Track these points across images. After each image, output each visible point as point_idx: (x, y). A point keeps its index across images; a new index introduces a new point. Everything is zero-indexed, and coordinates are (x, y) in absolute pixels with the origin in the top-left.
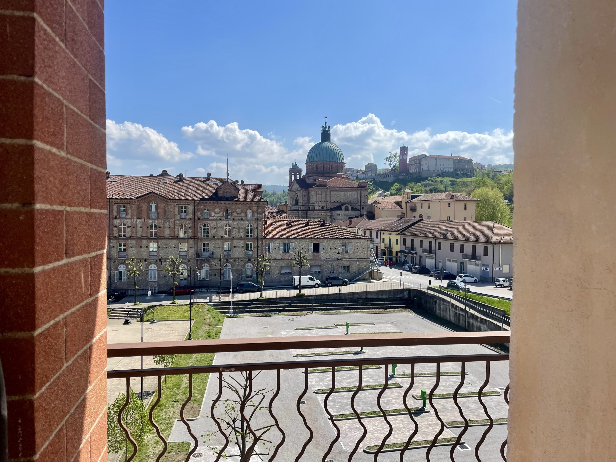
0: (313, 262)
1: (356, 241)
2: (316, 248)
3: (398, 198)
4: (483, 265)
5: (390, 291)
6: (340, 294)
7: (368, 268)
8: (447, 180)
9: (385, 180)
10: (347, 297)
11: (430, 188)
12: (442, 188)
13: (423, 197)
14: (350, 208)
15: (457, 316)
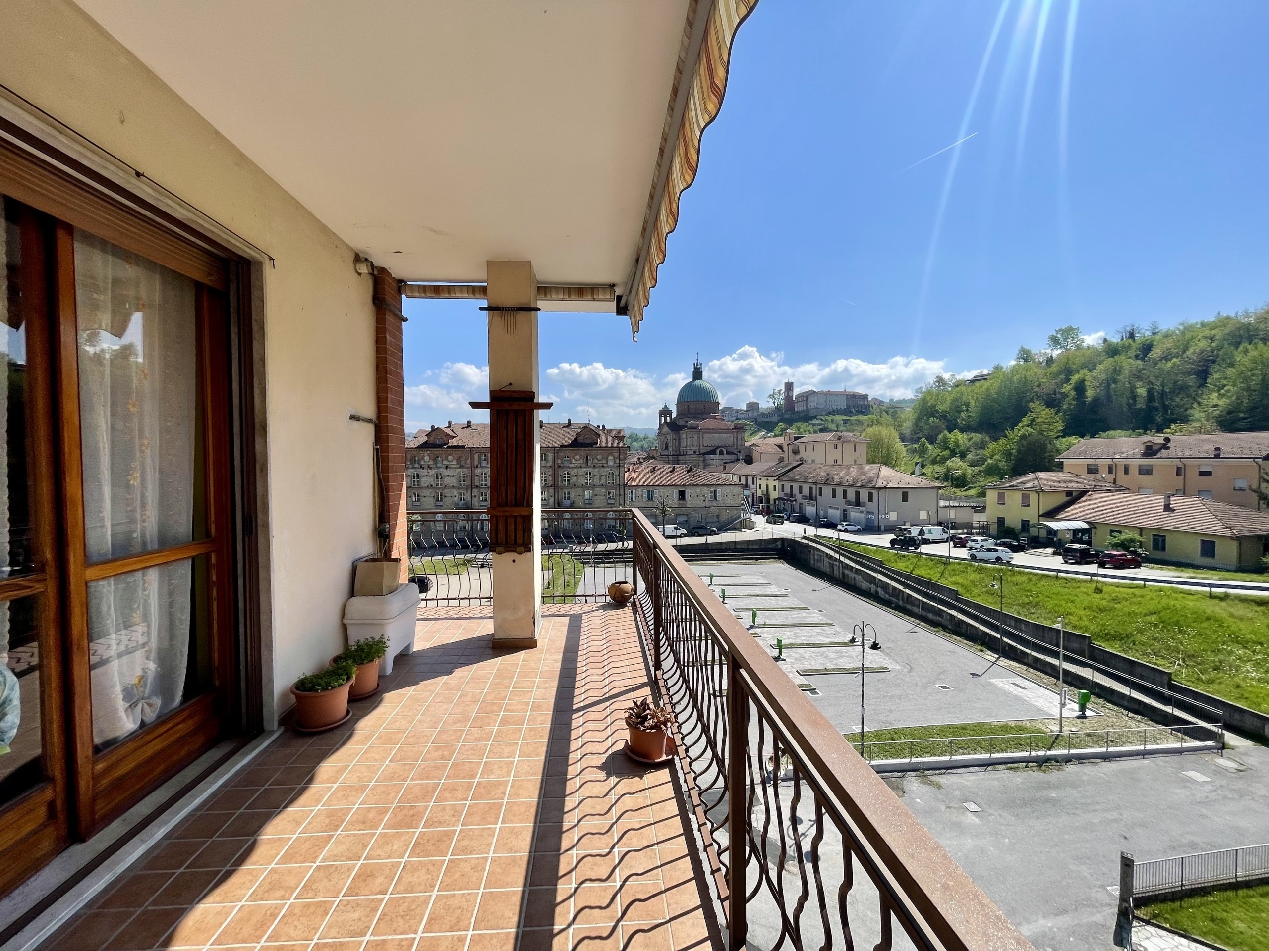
0: (678, 511)
1: (726, 487)
2: (682, 495)
3: (780, 440)
4: (868, 512)
5: (761, 541)
6: (706, 544)
7: (740, 516)
8: (839, 418)
9: (768, 419)
10: (714, 547)
11: (820, 427)
12: (833, 427)
13: (808, 438)
14: (725, 451)
15: (832, 566)
